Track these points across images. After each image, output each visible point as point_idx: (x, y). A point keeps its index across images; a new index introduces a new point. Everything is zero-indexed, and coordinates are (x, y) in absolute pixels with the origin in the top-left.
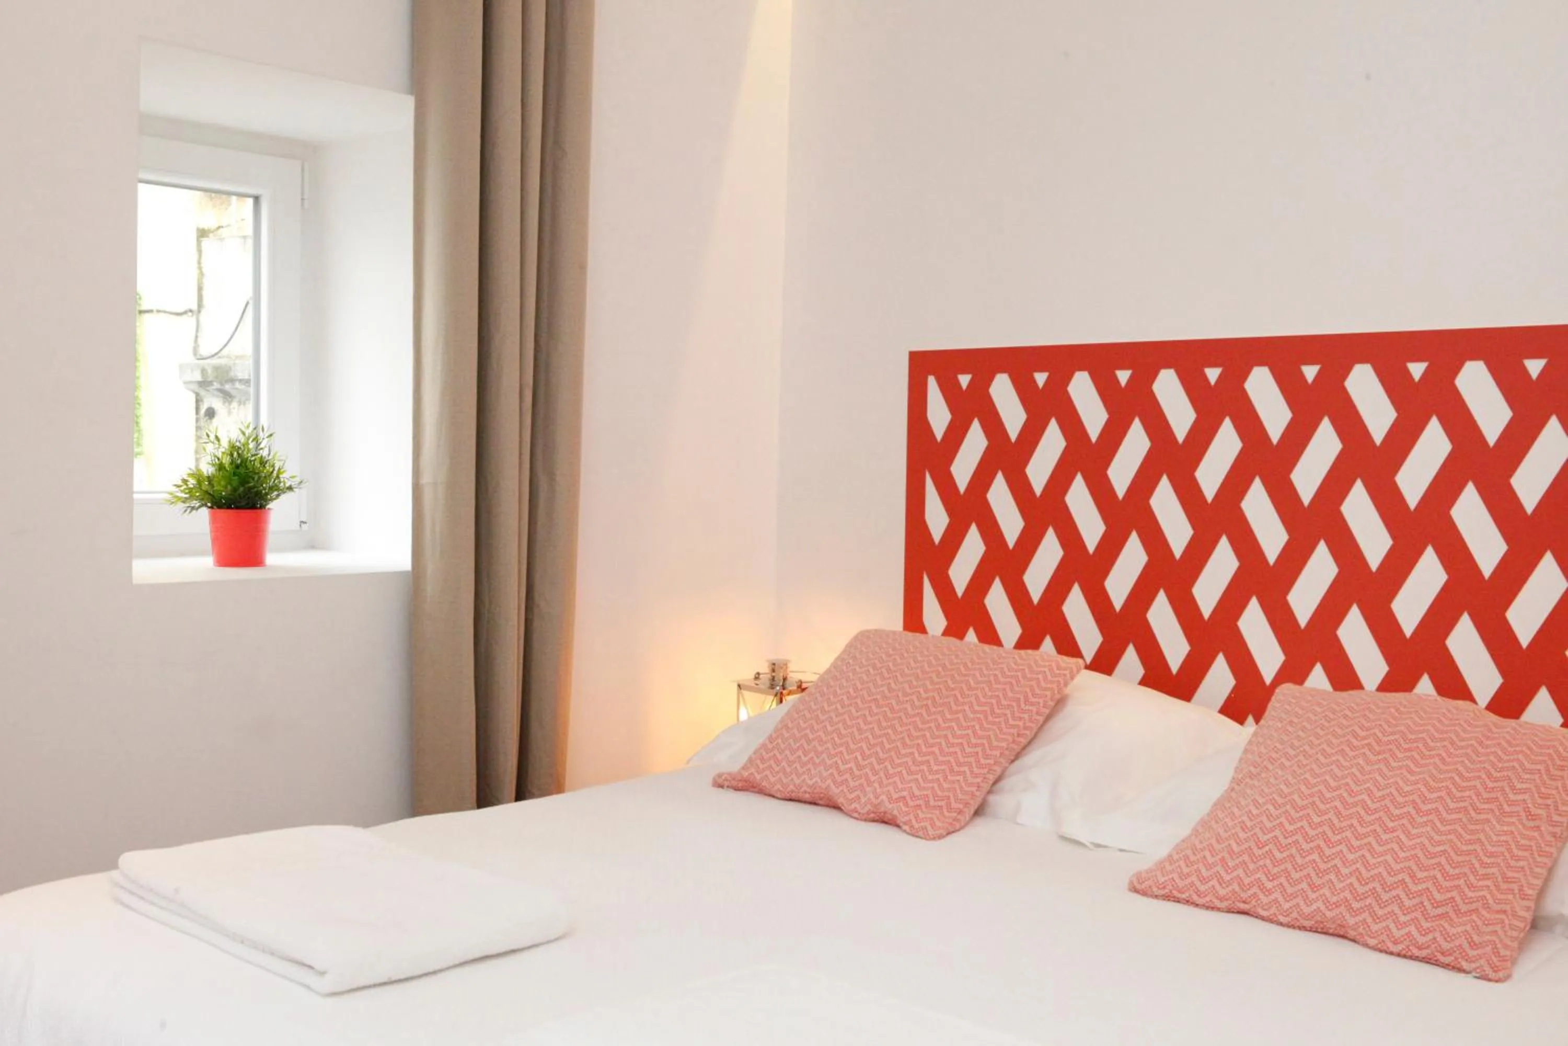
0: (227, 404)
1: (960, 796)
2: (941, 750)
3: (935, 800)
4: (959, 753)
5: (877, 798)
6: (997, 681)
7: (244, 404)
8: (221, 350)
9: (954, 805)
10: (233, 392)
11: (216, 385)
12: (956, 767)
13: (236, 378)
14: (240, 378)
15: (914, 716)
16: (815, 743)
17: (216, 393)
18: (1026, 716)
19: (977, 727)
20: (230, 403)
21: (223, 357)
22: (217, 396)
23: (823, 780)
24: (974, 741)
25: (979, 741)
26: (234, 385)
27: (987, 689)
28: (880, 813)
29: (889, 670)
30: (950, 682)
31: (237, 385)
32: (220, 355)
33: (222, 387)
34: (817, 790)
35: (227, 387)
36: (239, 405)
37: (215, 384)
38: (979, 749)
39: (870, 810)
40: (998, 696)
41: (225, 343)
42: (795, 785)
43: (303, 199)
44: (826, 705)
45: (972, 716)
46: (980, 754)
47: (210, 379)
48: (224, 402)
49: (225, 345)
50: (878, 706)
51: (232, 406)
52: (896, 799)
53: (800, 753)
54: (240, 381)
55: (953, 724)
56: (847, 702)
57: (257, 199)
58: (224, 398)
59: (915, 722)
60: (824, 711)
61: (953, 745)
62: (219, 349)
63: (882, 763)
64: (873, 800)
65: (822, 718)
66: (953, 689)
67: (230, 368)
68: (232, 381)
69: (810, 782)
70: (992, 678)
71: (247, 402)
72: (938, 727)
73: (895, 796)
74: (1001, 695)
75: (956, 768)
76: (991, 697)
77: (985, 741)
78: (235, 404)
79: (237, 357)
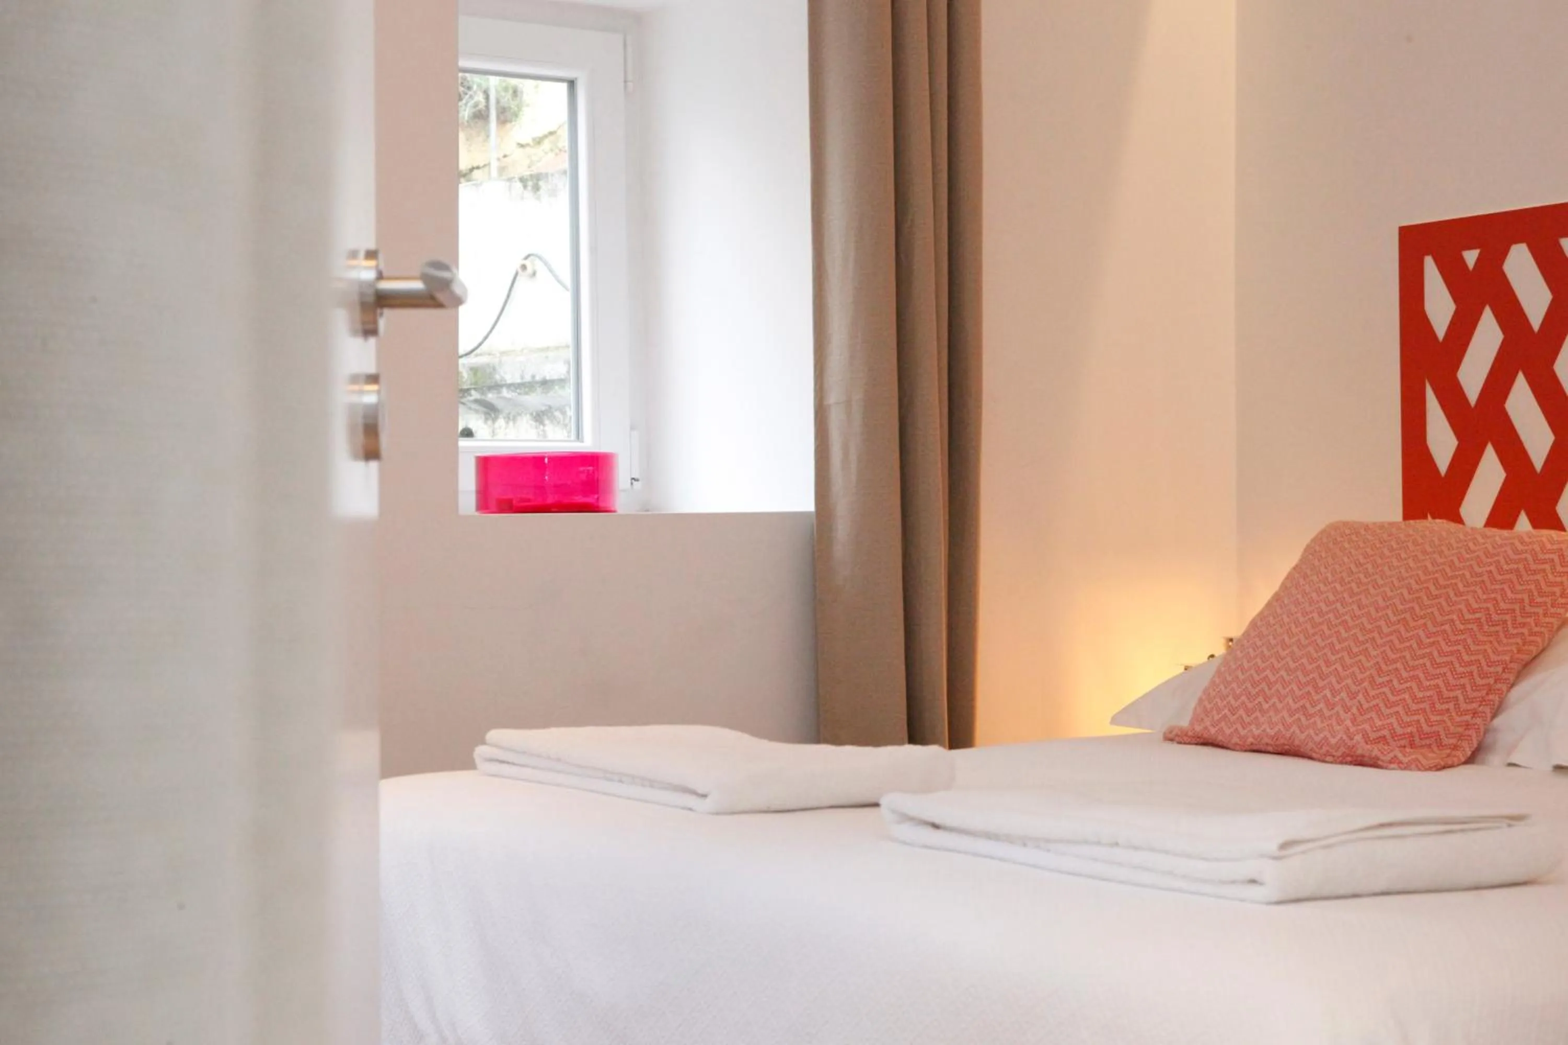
0: (490, 422)
1: (1452, 729)
2: (1426, 672)
3: (1421, 739)
4: (1449, 674)
5: (1352, 739)
6: (1493, 581)
7: (514, 420)
8: (480, 344)
9: (1446, 741)
10: (499, 404)
11: (475, 395)
12: (1446, 692)
13: (503, 383)
14: (509, 382)
15: (1391, 634)
16: (1279, 686)
17: (474, 406)
18: (1531, 620)
19: (1469, 641)
20: (494, 420)
21: (481, 355)
22: (477, 411)
23: (1287, 727)
24: (1466, 658)
25: (1473, 658)
26: (499, 393)
27: (1480, 592)
28: (1357, 756)
29: (1359, 583)
30: (1432, 588)
31: (505, 393)
32: (478, 351)
33: (483, 397)
34: (1282, 741)
35: (491, 397)
36: (507, 423)
37: (473, 392)
38: (1474, 668)
39: (1345, 752)
40: (1495, 599)
41: (485, 333)
42: (1254, 737)
43: (625, 82)
44: (1286, 639)
45: (1462, 627)
46: (1475, 674)
47: (465, 387)
48: (486, 419)
49: (486, 338)
50: (1348, 629)
51: (497, 424)
52: (1374, 739)
53: (1261, 699)
54: (509, 386)
55: (1440, 639)
56: (1311, 631)
57: (572, 84)
58: (486, 414)
59: (1391, 641)
60: (1284, 646)
61: (1439, 665)
62: (475, 345)
63: (1355, 698)
64: (1347, 741)
65: (1283, 654)
66: (1437, 597)
67: (494, 369)
68: (497, 387)
69: (1272, 733)
70: (1485, 578)
71: (519, 418)
72: (1420, 644)
73: (1373, 736)
74: (1499, 598)
75: (1446, 694)
76: (1486, 601)
77: (1480, 657)
78: (501, 422)
79: (503, 353)
